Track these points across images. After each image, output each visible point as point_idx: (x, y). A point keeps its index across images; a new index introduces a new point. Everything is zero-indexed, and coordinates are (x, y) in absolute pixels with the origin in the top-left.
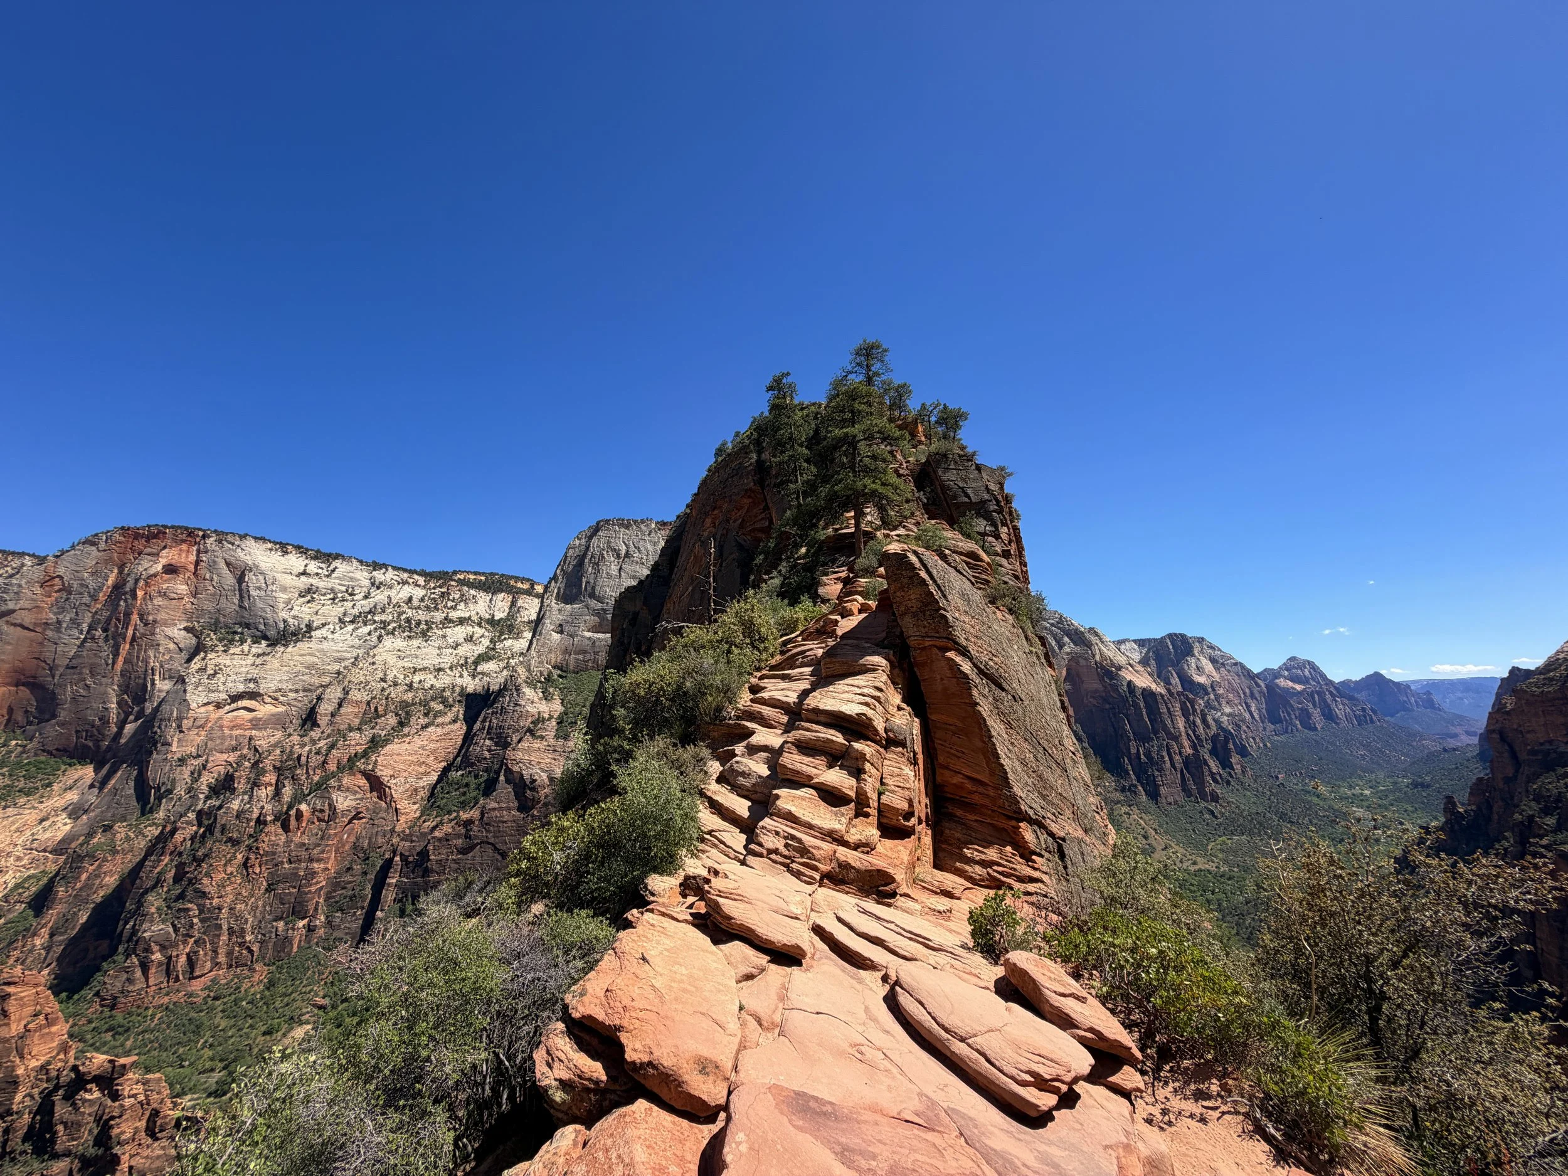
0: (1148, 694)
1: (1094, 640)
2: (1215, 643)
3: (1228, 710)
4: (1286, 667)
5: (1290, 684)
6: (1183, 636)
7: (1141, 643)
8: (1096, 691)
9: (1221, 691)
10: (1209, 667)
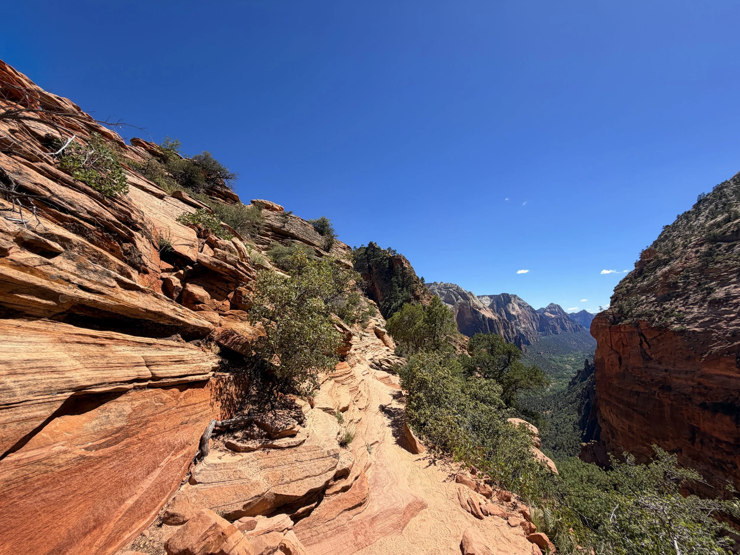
0: (490, 320)
1: (470, 297)
2: (520, 297)
3: (523, 326)
4: (549, 307)
5: (550, 314)
6: (508, 294)
7: (491, 297)
8: (470, 319)
9: (521, 318)
10: (517, 307)
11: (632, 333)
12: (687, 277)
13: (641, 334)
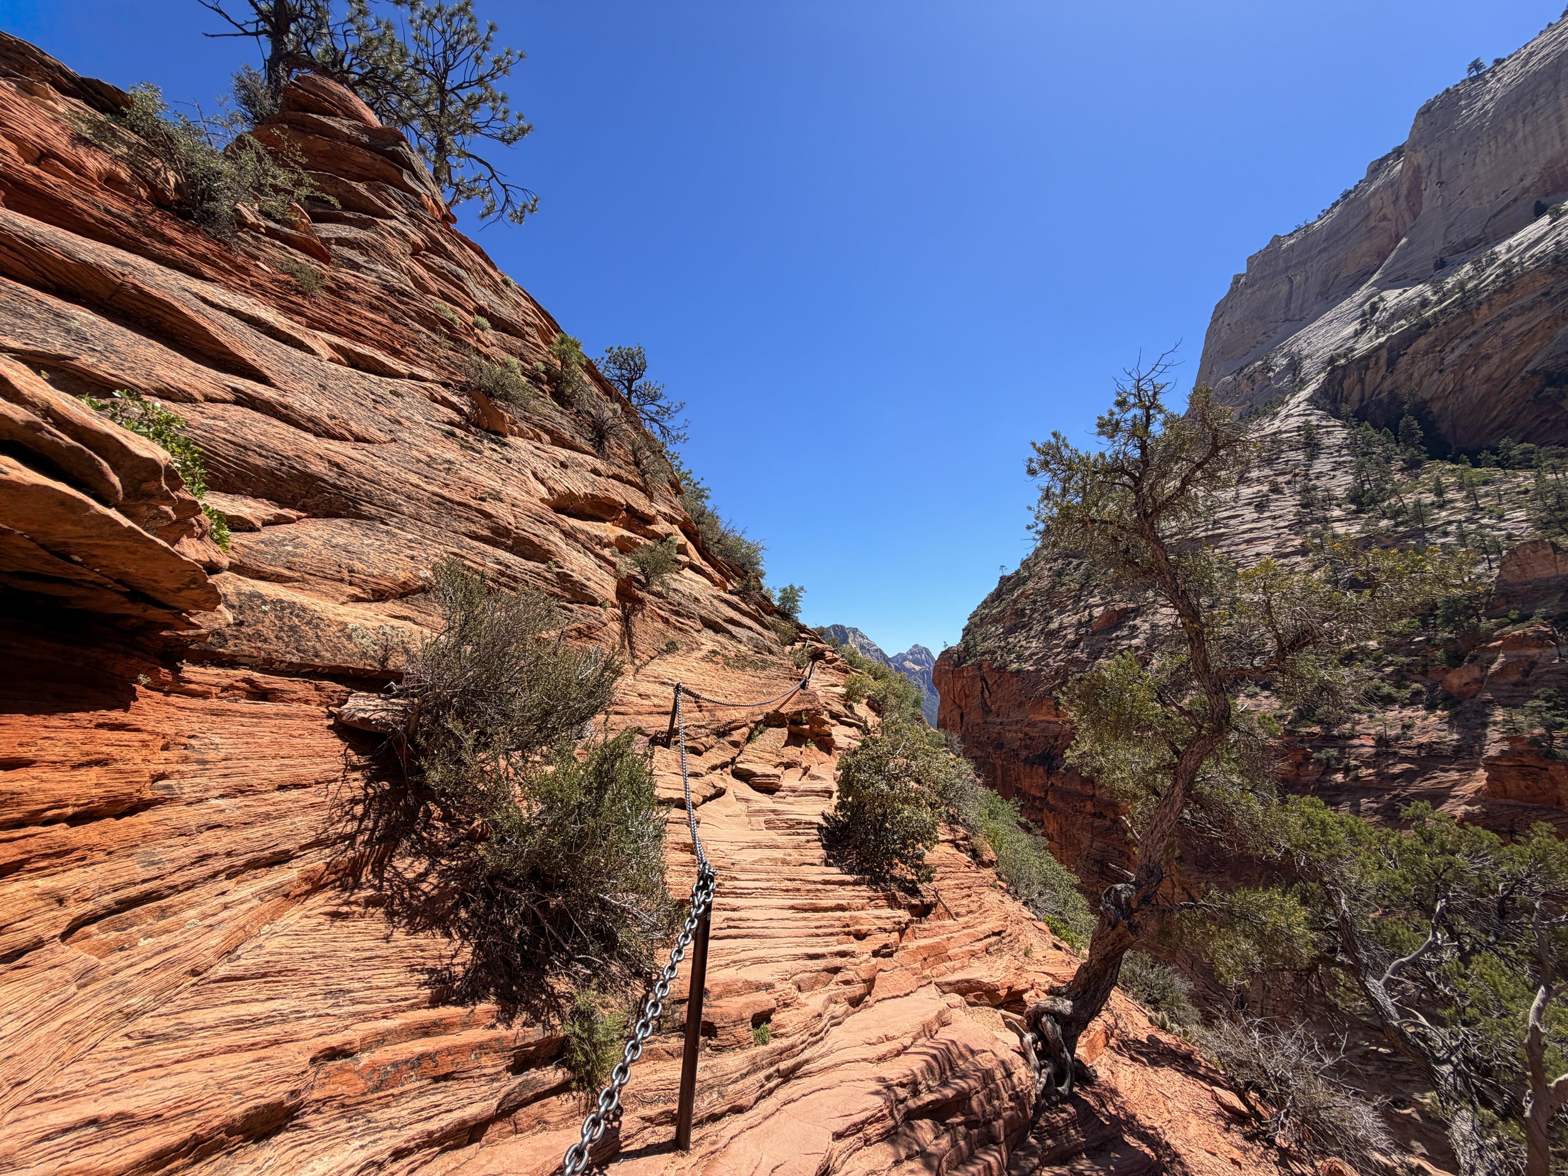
11: (973, 678)
12: (1035, 602)
13: (984, 679)
